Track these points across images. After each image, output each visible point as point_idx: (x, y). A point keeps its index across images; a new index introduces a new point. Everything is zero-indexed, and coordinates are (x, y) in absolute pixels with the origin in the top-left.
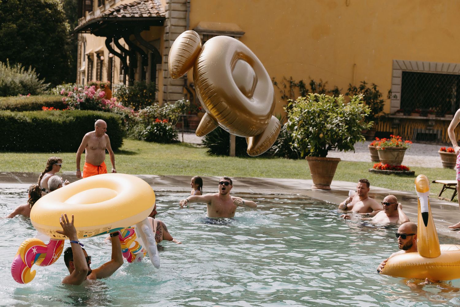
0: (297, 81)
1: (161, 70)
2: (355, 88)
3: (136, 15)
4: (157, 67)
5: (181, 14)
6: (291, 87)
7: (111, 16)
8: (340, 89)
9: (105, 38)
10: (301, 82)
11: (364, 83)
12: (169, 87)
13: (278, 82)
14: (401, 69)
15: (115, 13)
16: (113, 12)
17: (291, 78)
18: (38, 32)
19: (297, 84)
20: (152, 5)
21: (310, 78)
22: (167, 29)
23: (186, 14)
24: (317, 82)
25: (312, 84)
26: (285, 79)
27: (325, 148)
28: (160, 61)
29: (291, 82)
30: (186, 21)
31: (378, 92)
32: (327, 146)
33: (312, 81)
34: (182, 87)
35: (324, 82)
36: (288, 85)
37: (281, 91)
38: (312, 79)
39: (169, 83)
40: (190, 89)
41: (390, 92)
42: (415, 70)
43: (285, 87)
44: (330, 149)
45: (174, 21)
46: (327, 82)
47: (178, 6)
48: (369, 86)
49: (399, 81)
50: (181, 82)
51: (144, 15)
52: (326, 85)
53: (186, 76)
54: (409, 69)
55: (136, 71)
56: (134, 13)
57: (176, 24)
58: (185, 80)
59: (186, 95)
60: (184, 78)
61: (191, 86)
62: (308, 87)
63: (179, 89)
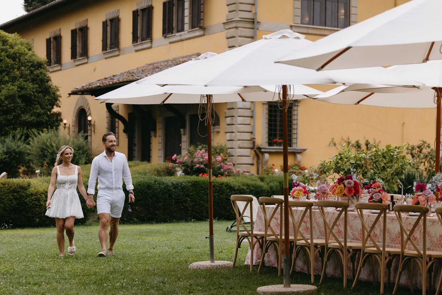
0: (353, 142)
1: (218, 132)
6: (348, 147)
10: (357, 142)
12: (238, 150)
13: (336, 143)
17: (349, 139)
18: (36, 93)
19: (354, 144)
21: (365, 138)
24: (371, 142)
25: (367, 144)
26: (342, 139)
29: (349, 142)
33: (367, 141)
34: (249, 150)
35: (377, 142)
36: (346, 146)
38: (367, 139)
39: (237, 146)
40: (257, 151)
43: (343, 147)
46: (380, 142)
50: (249, 144)
52: (379, 144)
53: (254, 139)
58: (254, 143)
59: (254, 158)
60: (253, 140)
61: (259, 149)
62: (364, 147)
63: (247, 152)
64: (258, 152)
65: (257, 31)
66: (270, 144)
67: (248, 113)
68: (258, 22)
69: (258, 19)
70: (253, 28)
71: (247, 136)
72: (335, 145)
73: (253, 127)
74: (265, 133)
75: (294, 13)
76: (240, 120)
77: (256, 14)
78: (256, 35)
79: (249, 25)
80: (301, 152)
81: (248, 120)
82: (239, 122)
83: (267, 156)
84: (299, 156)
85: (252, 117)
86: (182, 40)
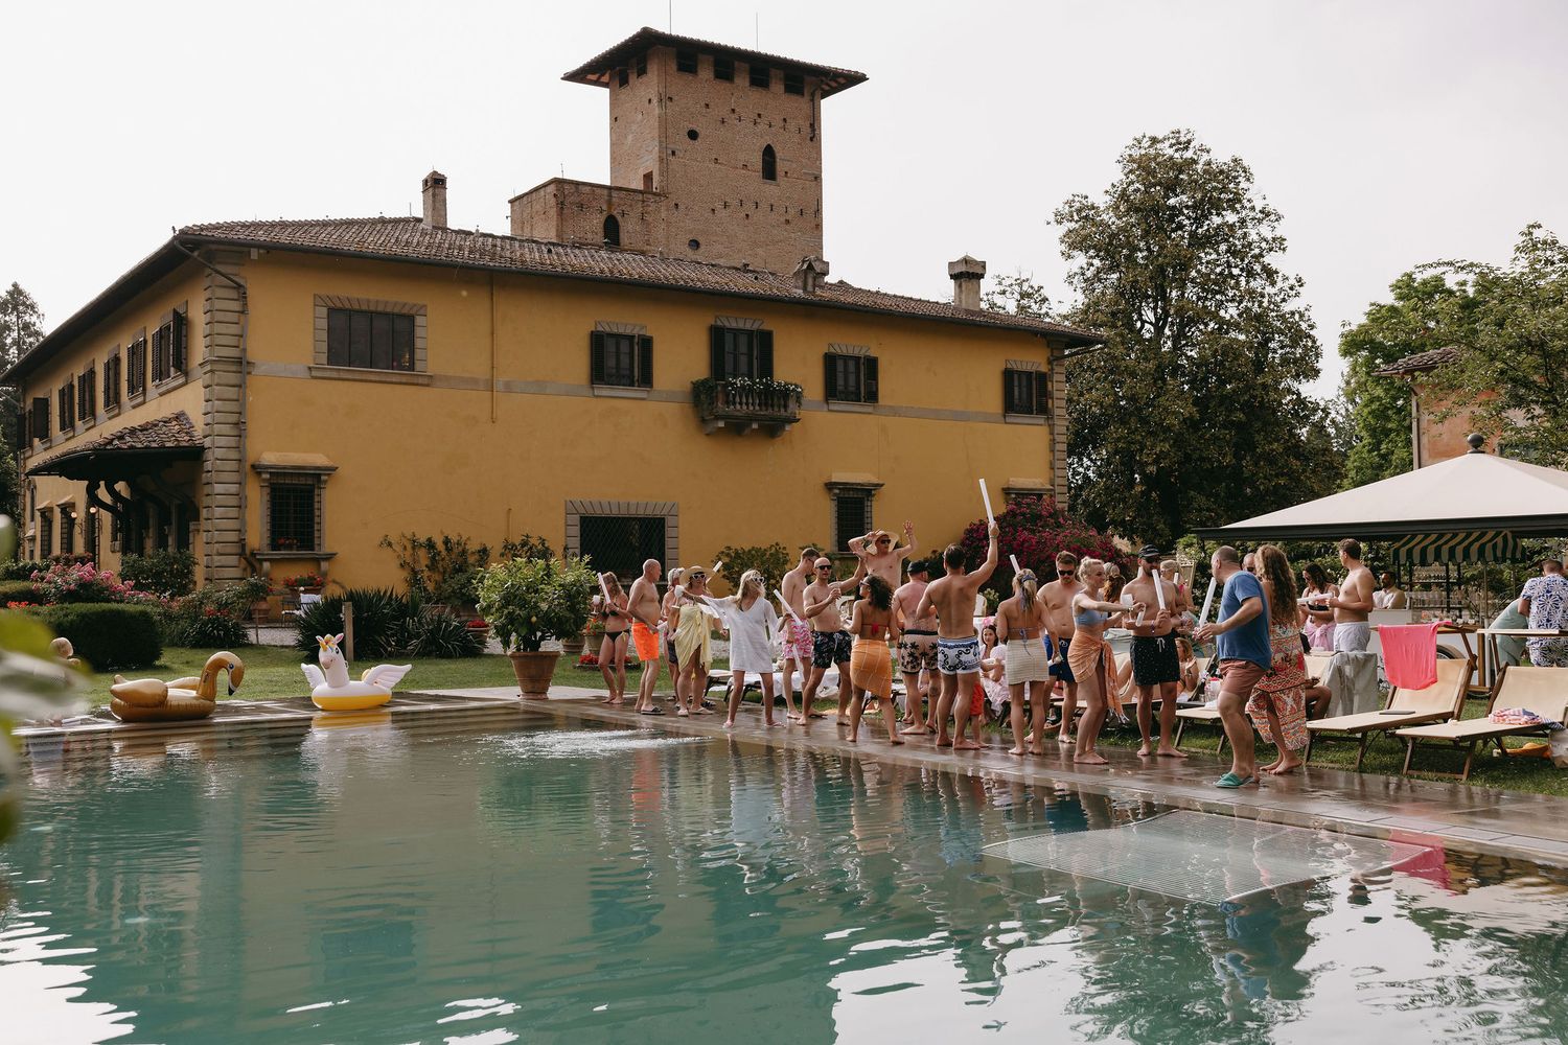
0: (423, 540)
1: (197, 531)
2: (514, 545)
3: (154, 445)
4: (192, 527)
5: (232, 441)
6: (414, 548)
7: (108, 447)
8: (489, 547)
9: (86, 482)
10: (429, 540)
11: (527, 536)
12: (216, 558)
13: (393, 542)
14: (578, 513)
15: (116, 442)
16: (113, 440)
17: (414, 536)
19: (424, 543)
20: (177, 427)
21: (442, 533)
22: (208, 466)
23: (239, 441)
24: (454, 539)
25: (447, 541)
26: (403, 536)
27: (535, 637)
28: (197, 518)
29: (414, 541)
30: (240, 451)
31: (547, 549)
32: (539, 634)
33: (447, 538)
34: (237, 557)
35: (464, 538)
36: (409, 547)
37: (399, 556)
38: (446, 534)
39: (215, 552)
41: (566, 548)
42: (598, 512)
43: (405, 548)
44: (543, 638)
45: (219, 453)
47: (226, 429)
48: (534, 541)
49: (576, 531)
50: (234, 549)
51: (168, 444)
52: (468, 542)
53: (245, 540)
54: (590, 512)
55: (148, 536)
56: (150, 442)
57: (224, 457)
58: (243, 546)
59: (245, 569)
60: (242, 543)
61: (253, 554)
62: (440, 546)
63: (233, 560)
64: (251, 561)
65: (248, 377)
66: (274, 546)
67: (233, 501)
68: (248, 363)
69: (250, 357)
70: (240, 372)
71: (233, 536)
72: (390, 544)
73: (244, 523)
74: (265, 529)
75: (315, 348)
76: (218, 512)
77: (244, 350)
78: (245, 383)
79: (234, 368)
80: (330, 557)
81: (233, 512)
82: (217, 515)
83: (266, 565)
84: (324, 565)
85: (240, 507)
86: (169, 391)
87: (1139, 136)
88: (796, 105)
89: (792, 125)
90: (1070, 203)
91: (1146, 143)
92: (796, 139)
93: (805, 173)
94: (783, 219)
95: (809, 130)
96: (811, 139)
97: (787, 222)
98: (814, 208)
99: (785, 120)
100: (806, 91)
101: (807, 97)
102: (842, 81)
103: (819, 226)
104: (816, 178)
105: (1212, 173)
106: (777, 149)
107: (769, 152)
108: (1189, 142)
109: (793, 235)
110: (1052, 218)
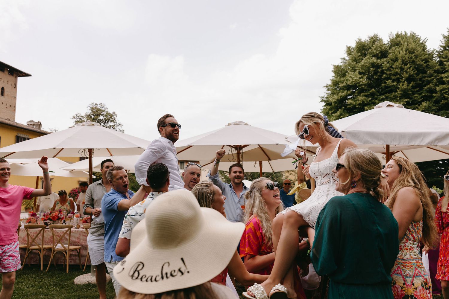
87: (93, 103)
88: (11, 78)
89: (10, 83)
90: (76, 115)
91: (94, 104)
92: (11, 86)
93: (12, 96)
94: (5, 107)
95: (14, 85)
96: (15, 88)
97: (6, 108)
98: (14, 105)
99: (8, 81)
100: (14, 75)
101: (14, 77)
102: (24, 75)
103: (15, 110)
104: (15, 98)
105: (108, 114)
106: (5, 88)
107: (3, 89)
108: (104, 106)
109: (8, 111)
110: (72, 117)
